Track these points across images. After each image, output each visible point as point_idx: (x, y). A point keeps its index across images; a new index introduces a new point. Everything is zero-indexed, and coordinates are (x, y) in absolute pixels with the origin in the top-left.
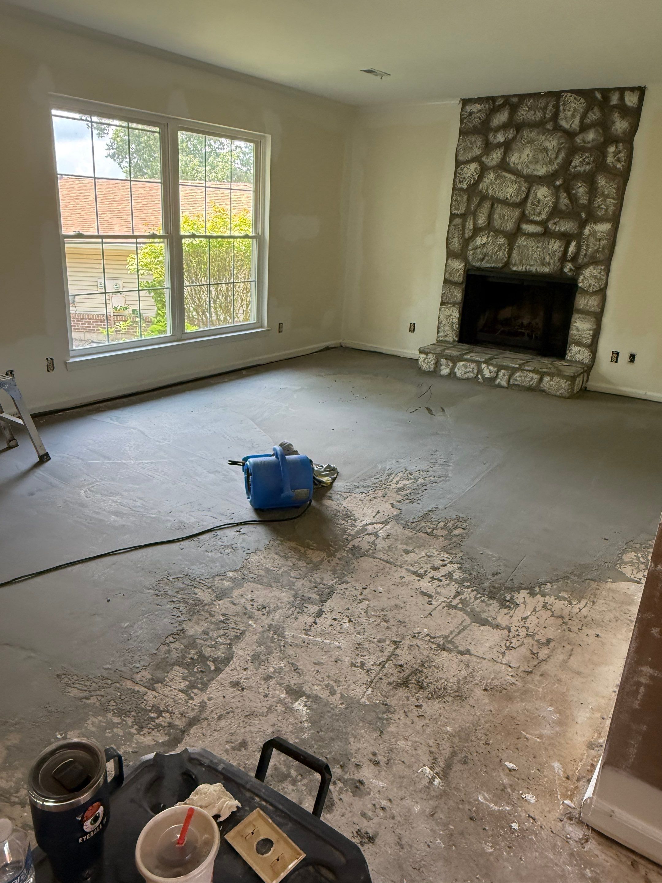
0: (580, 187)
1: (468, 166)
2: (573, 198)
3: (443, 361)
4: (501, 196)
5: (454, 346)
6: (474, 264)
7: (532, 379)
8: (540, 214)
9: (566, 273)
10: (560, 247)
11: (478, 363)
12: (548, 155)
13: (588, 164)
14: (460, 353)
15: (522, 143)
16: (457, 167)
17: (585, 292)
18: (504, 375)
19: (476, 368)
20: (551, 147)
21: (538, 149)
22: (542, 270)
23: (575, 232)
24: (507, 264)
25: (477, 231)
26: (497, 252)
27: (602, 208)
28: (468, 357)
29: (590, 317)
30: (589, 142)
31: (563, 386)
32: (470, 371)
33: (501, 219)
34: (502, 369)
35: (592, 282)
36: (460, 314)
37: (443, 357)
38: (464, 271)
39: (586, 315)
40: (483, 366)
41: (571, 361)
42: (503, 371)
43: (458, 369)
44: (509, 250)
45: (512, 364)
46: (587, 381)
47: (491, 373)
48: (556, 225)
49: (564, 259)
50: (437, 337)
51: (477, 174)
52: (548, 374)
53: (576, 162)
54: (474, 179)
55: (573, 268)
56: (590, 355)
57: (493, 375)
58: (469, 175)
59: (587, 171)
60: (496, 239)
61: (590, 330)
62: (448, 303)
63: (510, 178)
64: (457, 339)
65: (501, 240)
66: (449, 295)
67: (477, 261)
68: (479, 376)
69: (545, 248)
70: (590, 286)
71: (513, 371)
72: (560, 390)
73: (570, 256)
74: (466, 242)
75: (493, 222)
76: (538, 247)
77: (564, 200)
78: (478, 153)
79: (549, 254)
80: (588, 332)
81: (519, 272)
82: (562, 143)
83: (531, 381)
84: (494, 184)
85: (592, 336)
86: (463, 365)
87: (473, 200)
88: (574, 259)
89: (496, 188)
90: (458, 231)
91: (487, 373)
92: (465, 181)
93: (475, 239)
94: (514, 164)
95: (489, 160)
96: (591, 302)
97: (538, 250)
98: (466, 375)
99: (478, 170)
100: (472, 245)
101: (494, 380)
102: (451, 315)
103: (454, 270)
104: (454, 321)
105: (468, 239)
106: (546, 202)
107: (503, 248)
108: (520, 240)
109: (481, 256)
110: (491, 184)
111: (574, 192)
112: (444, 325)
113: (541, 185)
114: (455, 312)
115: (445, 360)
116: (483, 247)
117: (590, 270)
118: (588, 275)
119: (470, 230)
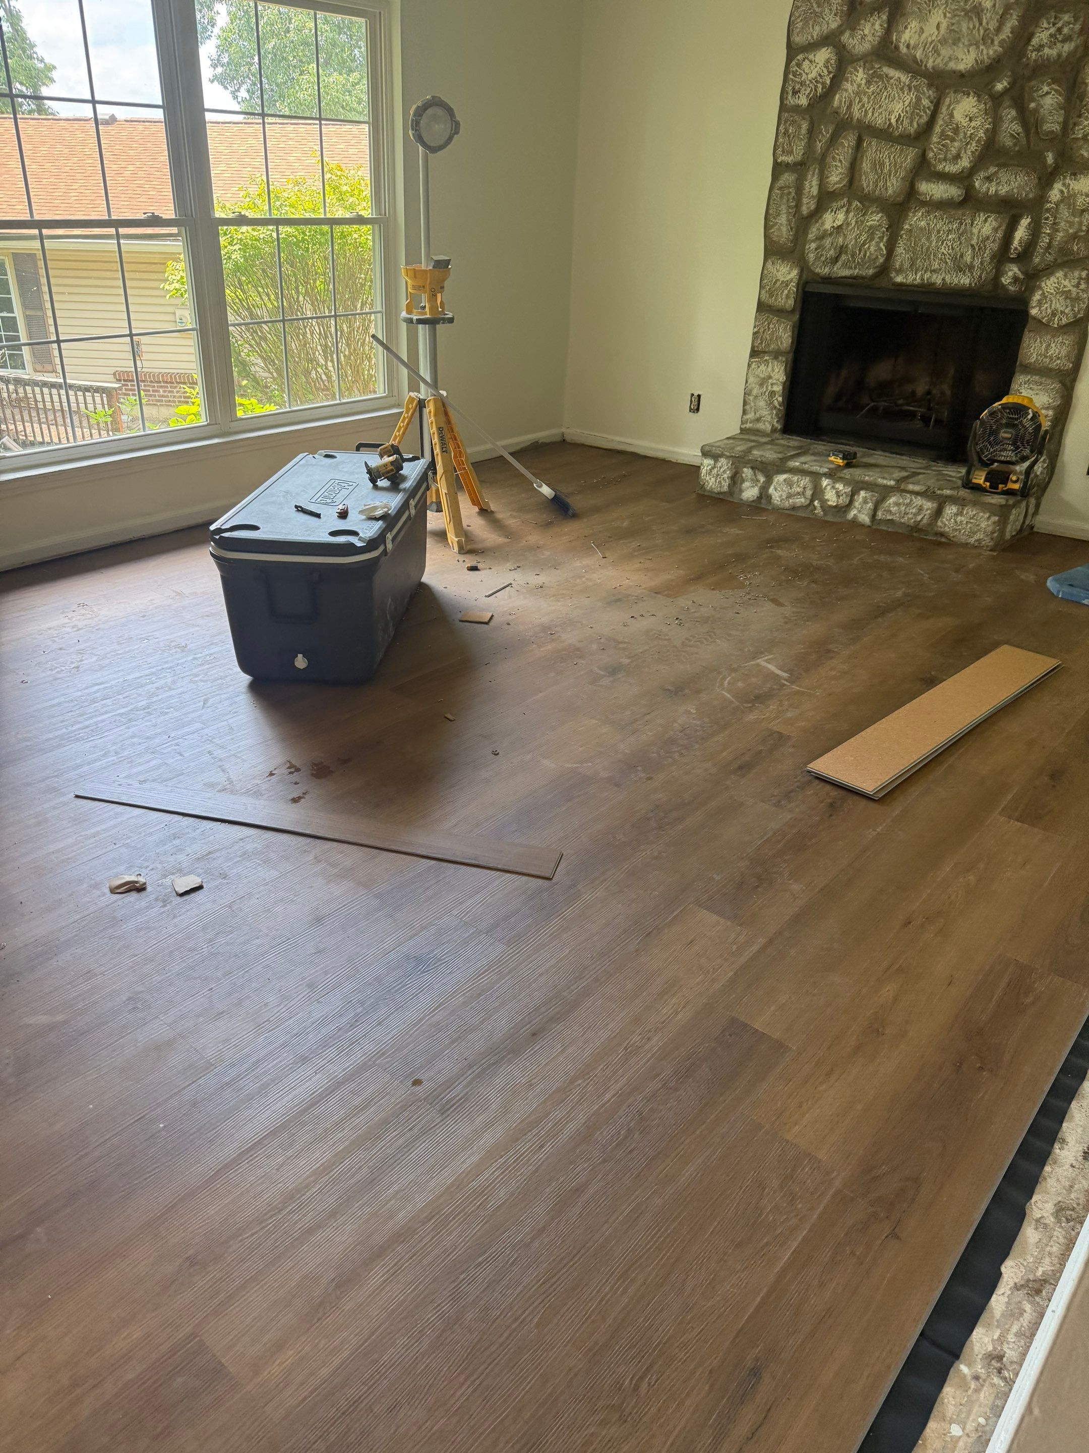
0: (1047, 93)
1: (811, 57)
2: (1029, 120)
3: (747, 472)
4: (879, 121)
5: (772, 442)
6: (818, 270)
7: (920, 509)
8: (958, 157)
9: (1003, 286)
10: (996, 230)
11: (816, 477)
12: (981, 24)
13: (1068, 39)
14: (780, 456)
16: (789, 60)
17: (1043, 326)
18: (865, 501)
19: (810, 486)
21: (963, 10)
22: (956, 281)
23: (1031, 196)
24: (884, 270)
25: (825, 199)
26: (864, 244)
28: (795, 463)
29: (1049, 381)
31: (983, 525)
32: (798, 493)
33: (877, 173)
34: (862, 489)
35: (1059, 304)
36: (786, 375)
37: (747, 463)
38: (798, 284)
39: (1042, 376)
40: (825, 482)
42: (863, 493)
43: (776, 489)
44: (888, 241)
45: (883, 478)
46: (1036, 513)
47: (839, 496)
48: (991, 181)
49: (1002, 256)
50: (742, 423)
51: (829, 72)
52: (953, 500)
53: (1042, 36)
54: (823, 84)
55: (1021, 276)
56: (1045, 461)
57: (844, 500)
58: (813, 75)
59: (1064, 55)
60: (864, 215)
61: (1047, 409)
62: (765, 352)
63: (899, 80)
64: (779, 427)
65: (875, 218)
66: (767, 335)
67: (825, 263)
68: (816, 503)
69: (965, 231)
70: (1054, 314)
71: (884, 493)
72: (975, 533)
73: (1016, 249)
74: (804, 223)
75: (860, 180)
76: (950, 231)
77: (1011, 126)
78: (834, 25)
79: (972, 246)
81: (908, 286)
83: (918, 513)
84: (865, 93)
85: (1051, 421)
86: (785, 480)
87: (821, 132)
88: (1024, 256)
89: (869, 102)
90: (788, 200)
91: (831, 498)
92: (805, 90)
93: (821, 217)
94: (908, 46)
95: (855, 41)
96: (1054, 348)
97: (950, 237)
98: (791, 501)
99: (831, 65)
100: (814, 230)
101: (845, 511)
102: (770, 377)
103: (778, 283)
104: (777, 388)
105: (807, 217)
106: (972, 131)
107: (878, 234)
108: (914, 216)
109: (832, 252)
110: (857, 94)
111: (1033, 105)
112: (756, 397)
113: (964, 92)
114: (777, 370)
115: (750, 470)
116: (838, 233)
117: (1056, 281)
118: (1052, 291)
119: (812, 196)
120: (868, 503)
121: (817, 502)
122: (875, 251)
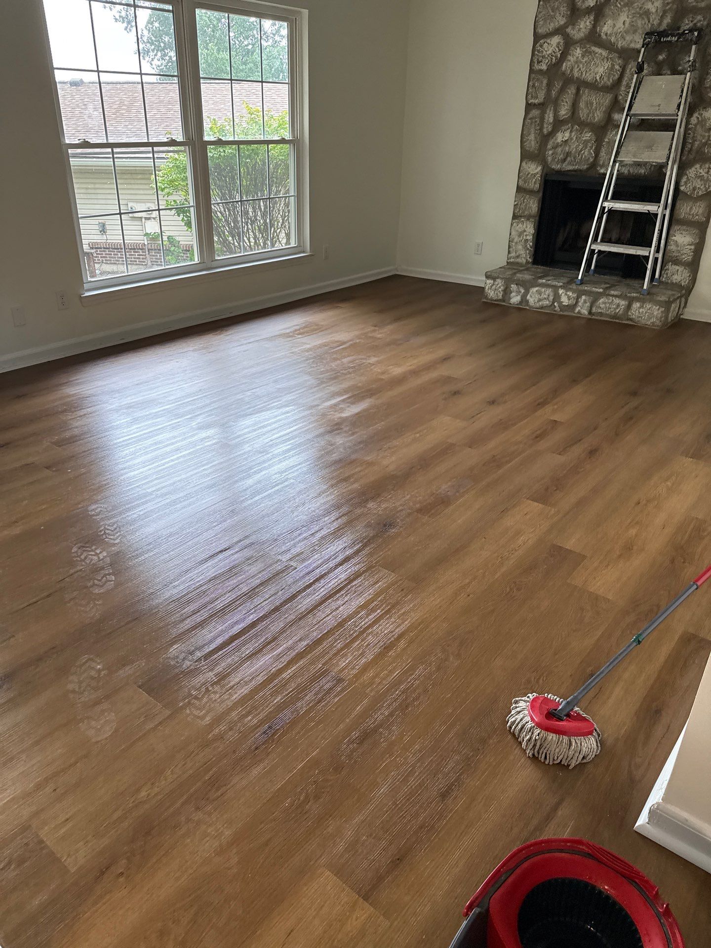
1: (549, 41)
3: (514, 287)
4: (589, 78)
5: (527, 269)
6: (553, 167)
7: (618, 305)
11: (556, 288)
12: (649, 22)
14: (533, 277)
15: (617, 6)
16: (535, 42)
17: (688, 197)
18: (585, 302)
19: (552, 294)
20: (654, 10)
21: (639, 13)
22: (636, 172)
24: (594, 165)
25: (558, 124)
26: (581, 151)
28: (543, 281)
29: (692, 229)
31: (655, 314)
32: (545, 299)
33: (588, 109)
34: (583, 295)
35: (697, 184)
36: (535, 229)
37: (513, 282)
38: (541, 176)
39: (688, 226)
40: (561, 291)
41: (667, 283)
42: (583, 297)
43: (531, 296)
44: (596, 148)
45: (596, 288)
46: (685, 306)
47: (569, 299)
50: (508, 259)
51: (560, 50)
52: (637, 299)
54: (556, 57)
56: (690, 276)
57: (573, 302)
58: (550, 52)
60: (581, 133)
61: (691, 245)
62: (521, 216)
63: (601, 54)
64: (531, 261)
65: (588, 135)
66: (523, 206)
67: (558, 163)
68: (556, 304)
70: (694, 189)
71: (596, 297)
72: (650, 318)
74: (545, 139)
75: (578, 113)
78: (562, 23)
80: (689, 247)
82: (668, 4)
83: (617, 308)
84: (581, 62)
85: (694, 252)
86: (537, 291)
87: (555, 85)
89: (583, 68)
90: (535, 126)
91: (565, 300)
92: (545, 61)
93: (555, 135)
94: (606, 34)
95: (575, 32)
96: (695, 209)
98: (540, 303)
100: (551, 143)
101: (573, 308)
102: (525, 231)
103: (530, 175)
104: (528, 238)
105: (546, 136)
107: (590, 145)
108: (611, 134)
109: (562, 156)
110: (576, 62)
112: (516, 243)
114: (529, 227)
115: (515, 286)
116: (565, 144)
117: (695, 169)
118: (693, 176)
119: (550, 123)
120: (586, 303)
122: (588, 154)
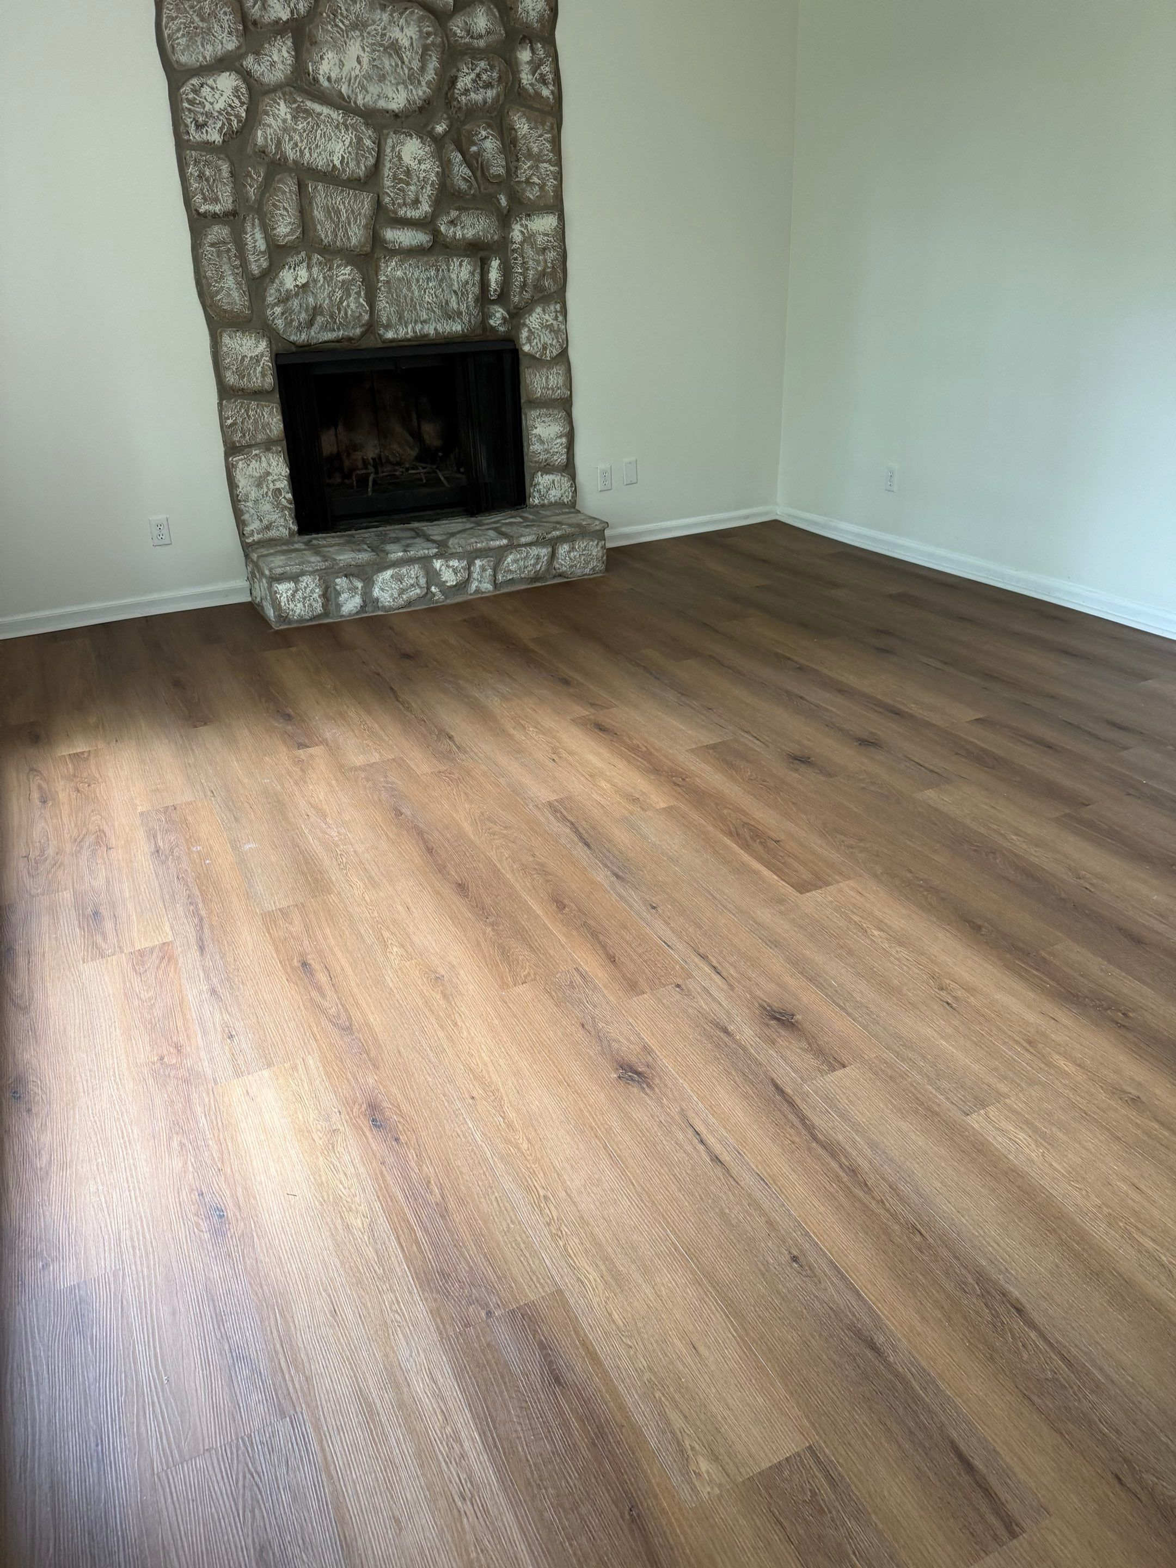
0: (486, 138)
1: (210, 82)
2: (475, 163)
4: (320, 162)
6: (293, 338)
7: (538, 558)
8: (416, 202)
9: (493, 328)
10: (472, 273)
11: (425, 561)
12: (403, 62)
13: (488, 85)
14: (371, 552)
15: (337, 26)
16: (174, 82)
18: (483, 569)
19: (421, 573)
20: (406, 42)
21: (381, 45)
22: (448, 329)
23: (496, 237)
24: (371, 327)
25: (278, 254)
26: (341, 302)
27: (534, 183)
28: (395, 555)
29: (556, 412)
30: (481, 36)
31: (594, 553)
32: (412, 585)
33: (331, 220)
34: (476, 558)
35: (546, 338)
36: (288, 466)
37: (338, 573)
38: (271, 358)
39: (548, 408)
40: (438, 564)
41: (543, 506)
42: (478, 563)
43: (382, 590)
44: (367, 295)
45: (491, 541)
47: (456, 574)
48: (455, 225)
49: (483, 298)
50: (243, 537)
51: (242, 103)
52: (563, 539)
53: (465, 81)
54: (238, 117)
55: (507, 316)
56: (566, 485)
57: (462, 576)
58: (220, 105)
59: (489, 101)
60: (330, 269)
61: (560, 437)
62: (250, 446)
63: (329, 116)
64: (296, 528)
65: (345, 273)
66: (249, 425)
67: (299, 329)
68: (433, 589)
70: (545, 348)
71: (498, 555)
73: (495, 290)
74: (258, 285)
75: (315, 230)
76: (429, 279)
77: (460, 171)
78: (230, 46)
79: (455, 292)
80: (558, 441)
81: (403, 341)
82: (429, 34)
83: (537, 563)
84: (295, 130)
85: (566, 447)
86: (392, 577)
87: (249, 174)
88: (503, 297)
89: (302, 141)
90: (229, 258)
91: (449, 578)
92: (215, 123)
93: (277, 275)
94: (329, 79)
95: (263, 68)
96: (552, 380)
97: (431, 285)
98: (404, 597)
99: (243, 94)
100: (272, 291)
101: (465, 586)
102: (268, 474)
103: (247, 360)
104: (279, 485)
105: (260, 277)
106: (424, 175)
107: (354, 289)
108: (387, 267)
109: (303, 315)
110: (285, 130)
111: (474, 149)
112: (256, 501)
113: (404, 133)
114: (275, 464)
115: (344, 579)
116: (304, 292)
117: (538, 316)
118: (537, 326)
119: (261, 252)
120: (486, 570)
121: (433, 587)
122: (357, 307)
